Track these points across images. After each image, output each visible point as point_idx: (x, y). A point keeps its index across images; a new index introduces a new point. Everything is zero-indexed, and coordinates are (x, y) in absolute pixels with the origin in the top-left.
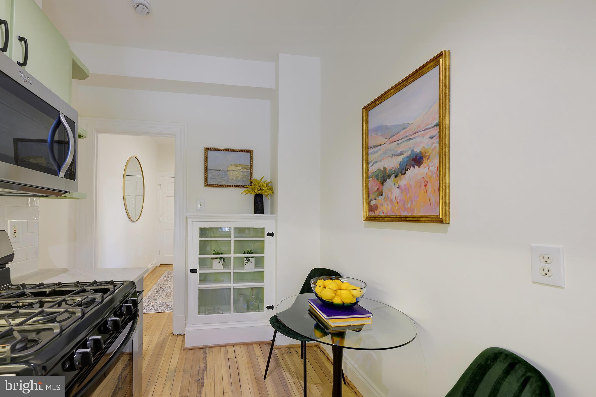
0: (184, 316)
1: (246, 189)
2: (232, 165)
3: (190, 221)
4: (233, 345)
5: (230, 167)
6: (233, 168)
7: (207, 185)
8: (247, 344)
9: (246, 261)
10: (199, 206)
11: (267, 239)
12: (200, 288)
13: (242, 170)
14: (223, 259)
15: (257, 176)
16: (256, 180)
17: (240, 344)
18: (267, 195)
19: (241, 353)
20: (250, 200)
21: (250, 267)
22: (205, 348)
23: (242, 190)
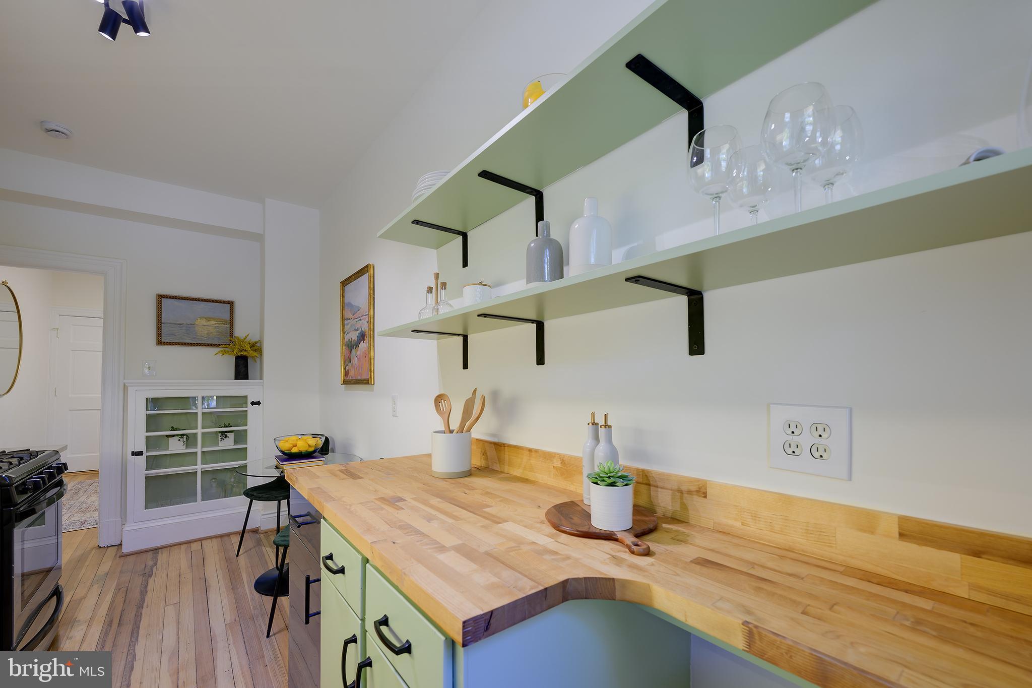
0: (120, 519)
1: (222, 349)
2: (201, 318)
3: (131, 390)
4: (201, 540)
5: (199, 320)
6: (204, 322)
7: (160, 342)
8: (221, 536)
9: (221, 436)
10: (146, 371)
11: (251, 409)
12: (146, 475)
13: (218, 325)
14: (185, 437)
15: (240, 331)
16: (238, 339)
17: (211, 538)
18: (254, 358)
19: (211, 547)
20: (228, 363)
21: (228, 444)
22: (155, 550)
23: (217, 350)
